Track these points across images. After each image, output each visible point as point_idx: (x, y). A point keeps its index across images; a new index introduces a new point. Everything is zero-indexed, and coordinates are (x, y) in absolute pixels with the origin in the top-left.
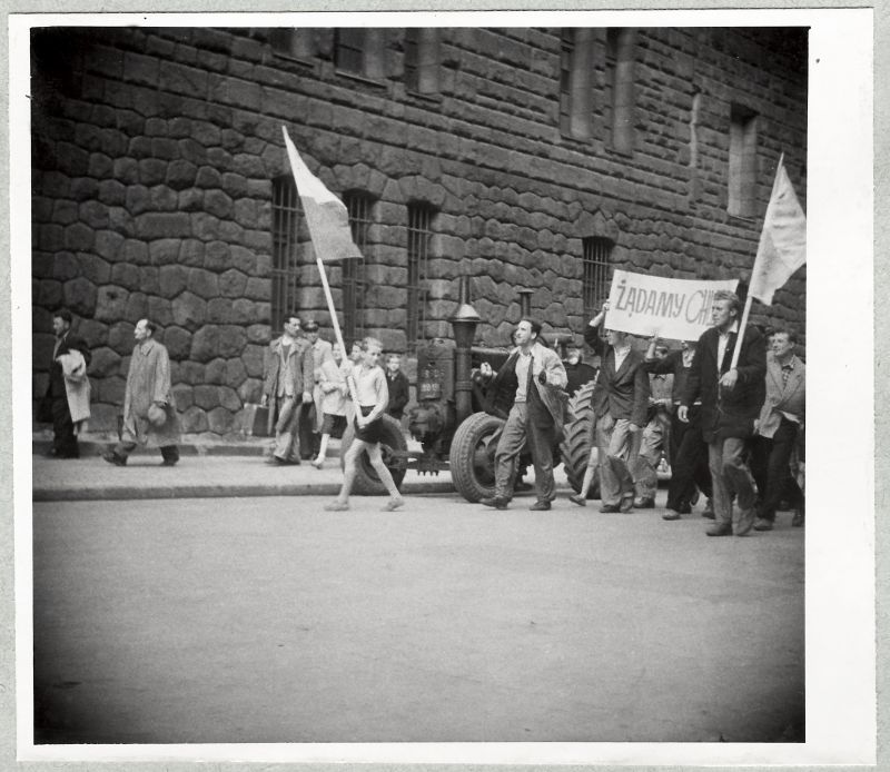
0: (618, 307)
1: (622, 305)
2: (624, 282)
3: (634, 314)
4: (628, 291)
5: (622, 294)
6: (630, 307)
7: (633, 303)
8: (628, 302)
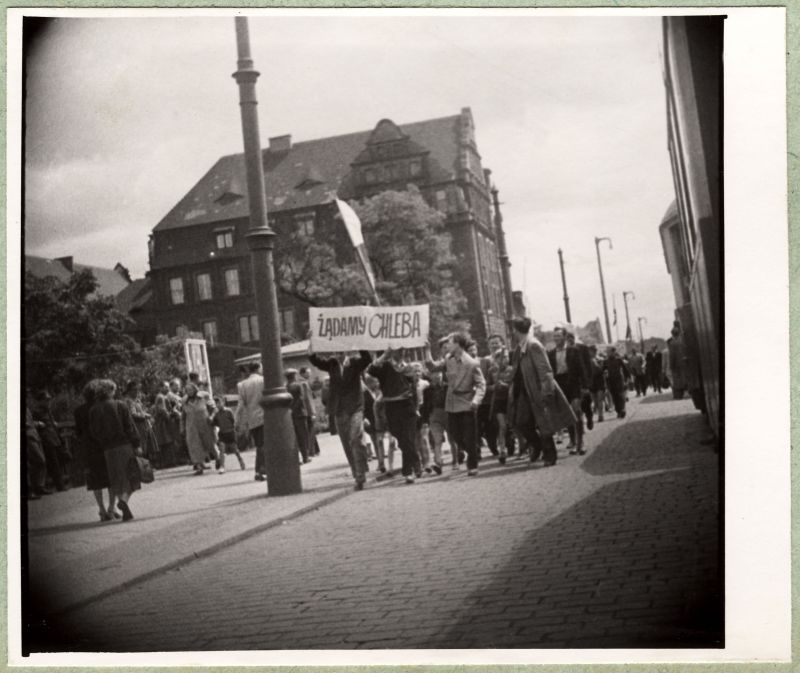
0: (321, 335)
1: (323, 332)
2: (321, 315)
3: (333, 338)
4: (325, 321)
5: (322, 325)
6: (329, 333)
7: (330, 330)
8: (327, 330)
